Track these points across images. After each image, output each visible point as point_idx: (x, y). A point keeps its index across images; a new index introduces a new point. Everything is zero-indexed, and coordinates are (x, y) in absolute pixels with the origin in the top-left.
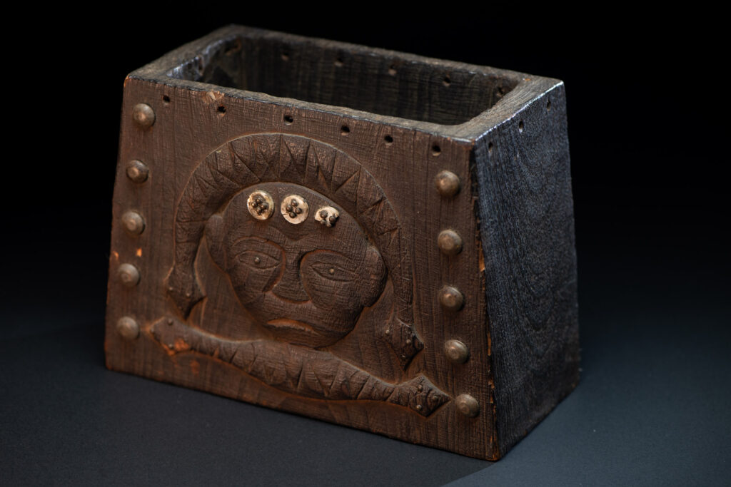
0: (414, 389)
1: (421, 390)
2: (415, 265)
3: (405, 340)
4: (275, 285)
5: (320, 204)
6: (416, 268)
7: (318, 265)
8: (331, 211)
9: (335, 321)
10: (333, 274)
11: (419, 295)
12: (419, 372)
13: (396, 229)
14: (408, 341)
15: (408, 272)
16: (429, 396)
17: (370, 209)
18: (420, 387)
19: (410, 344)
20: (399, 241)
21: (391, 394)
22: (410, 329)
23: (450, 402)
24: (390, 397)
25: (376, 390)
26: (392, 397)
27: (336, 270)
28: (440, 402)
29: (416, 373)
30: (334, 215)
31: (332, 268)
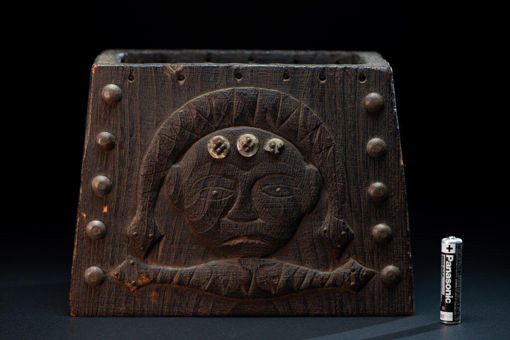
0: (348, 271)
1: (353, 270)
2: (347, 171)
3: (341, 232)
4: (230, 211)
5: (268, 138)
6: (347, 174)
7: (267, 187)
8: (278, 141)
9: (282, 229)
10: (279, 192)
11: (350, 195)
12: (349, 257)
13: (331, 146)
14: (343, 232)
15: (341, 178)
16: (361, 274)
17: (309, 134)
18: (353, 267)
19: (345, 235)
20: (334, 155)
21: (328, 279)
22: (344, 223)
23: (376, 275)
24: (327, 283)
25: (315, 279)
26: (330, 281)
27: (281, 188)
28: (369, 276)
29: (347, 258)
30: (281, 144)
31: (278, 187)
